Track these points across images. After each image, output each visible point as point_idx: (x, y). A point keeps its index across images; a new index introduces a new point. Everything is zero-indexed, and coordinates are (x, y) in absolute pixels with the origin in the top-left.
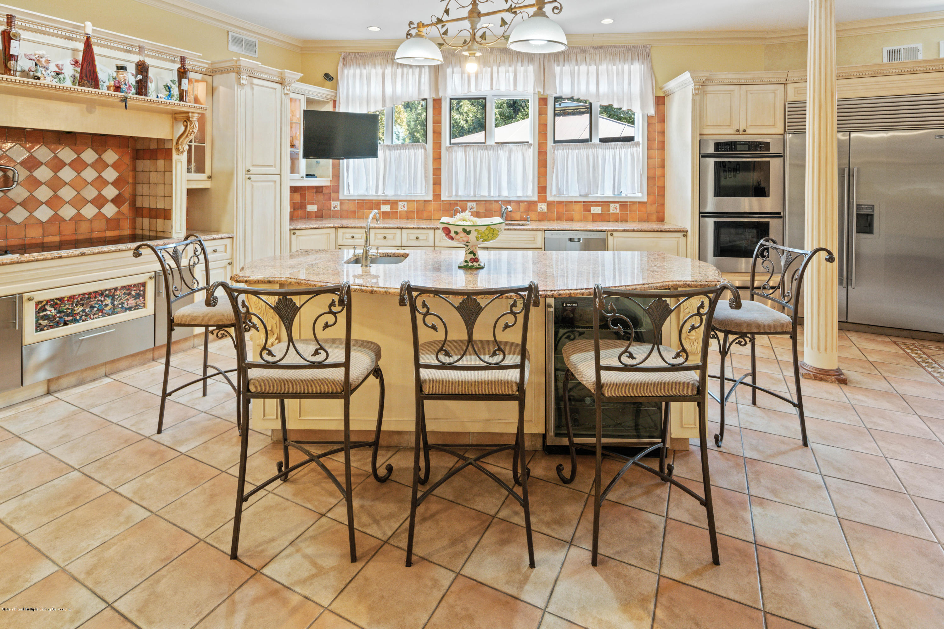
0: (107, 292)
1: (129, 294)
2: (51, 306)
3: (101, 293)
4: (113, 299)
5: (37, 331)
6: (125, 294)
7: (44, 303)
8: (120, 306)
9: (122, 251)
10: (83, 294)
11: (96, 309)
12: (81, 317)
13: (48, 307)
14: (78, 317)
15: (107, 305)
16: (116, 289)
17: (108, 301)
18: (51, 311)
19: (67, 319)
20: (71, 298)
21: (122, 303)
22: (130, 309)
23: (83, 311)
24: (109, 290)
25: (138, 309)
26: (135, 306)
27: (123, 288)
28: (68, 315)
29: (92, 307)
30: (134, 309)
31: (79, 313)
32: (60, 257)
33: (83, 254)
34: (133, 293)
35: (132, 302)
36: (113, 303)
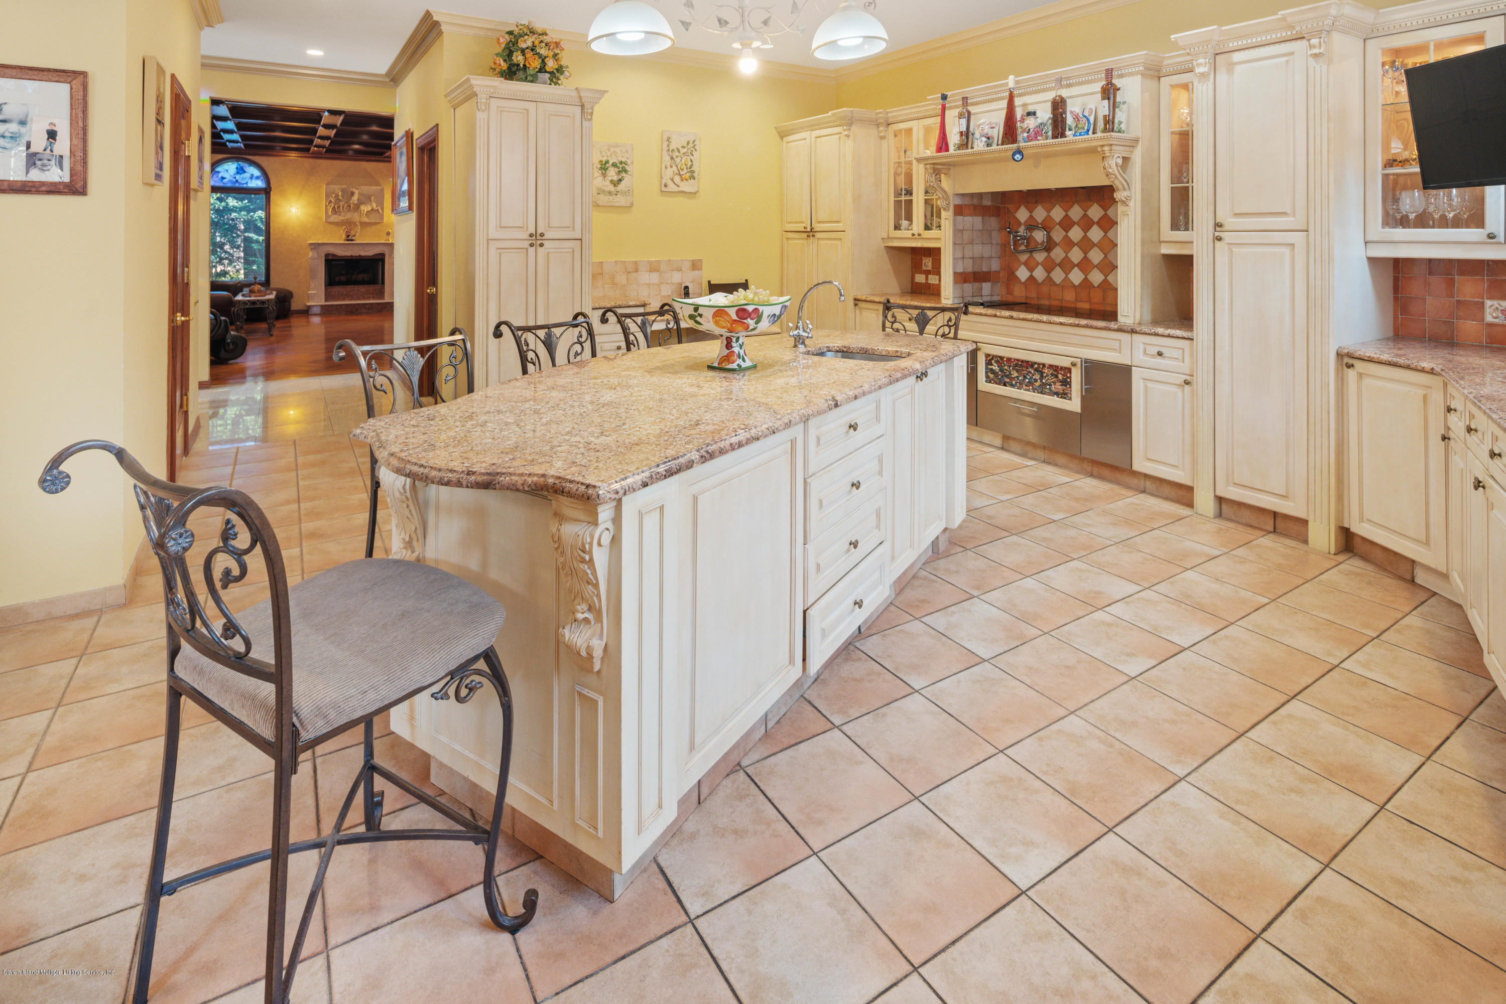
0: (1036, 366)
1: (1056, 377)
2: (996, 362)
3: (1031, 364)
4: (1042, 377)
5: (986, 381)
6: (1052, 374)
7: (991, 357)
8: (1048, 387)
9: (1043, 322)
10: (1018, 360)
11: (1027, 380)
12: (1016, 383)
13: (993, 362)
14: (1014, 383)
15: (1036, 381)
16: (1044, 365)
17: (1037, 376)
18: (995, 367)
19: (1007, 380)
20: (1009, 359)
21: (1050, 385)
22: (1057, 394)
23: (1017, 377)
24: (1039, 364)
25: (1065, 398)
26: (1062, 394)
27: (1051, 366)
28: (1007, 376)
29: (1025, 377)
30: (1061, 397)
31: (1014, 378)
34: (1060, 377)
35: (1058, 387)
36: (1041, 381)
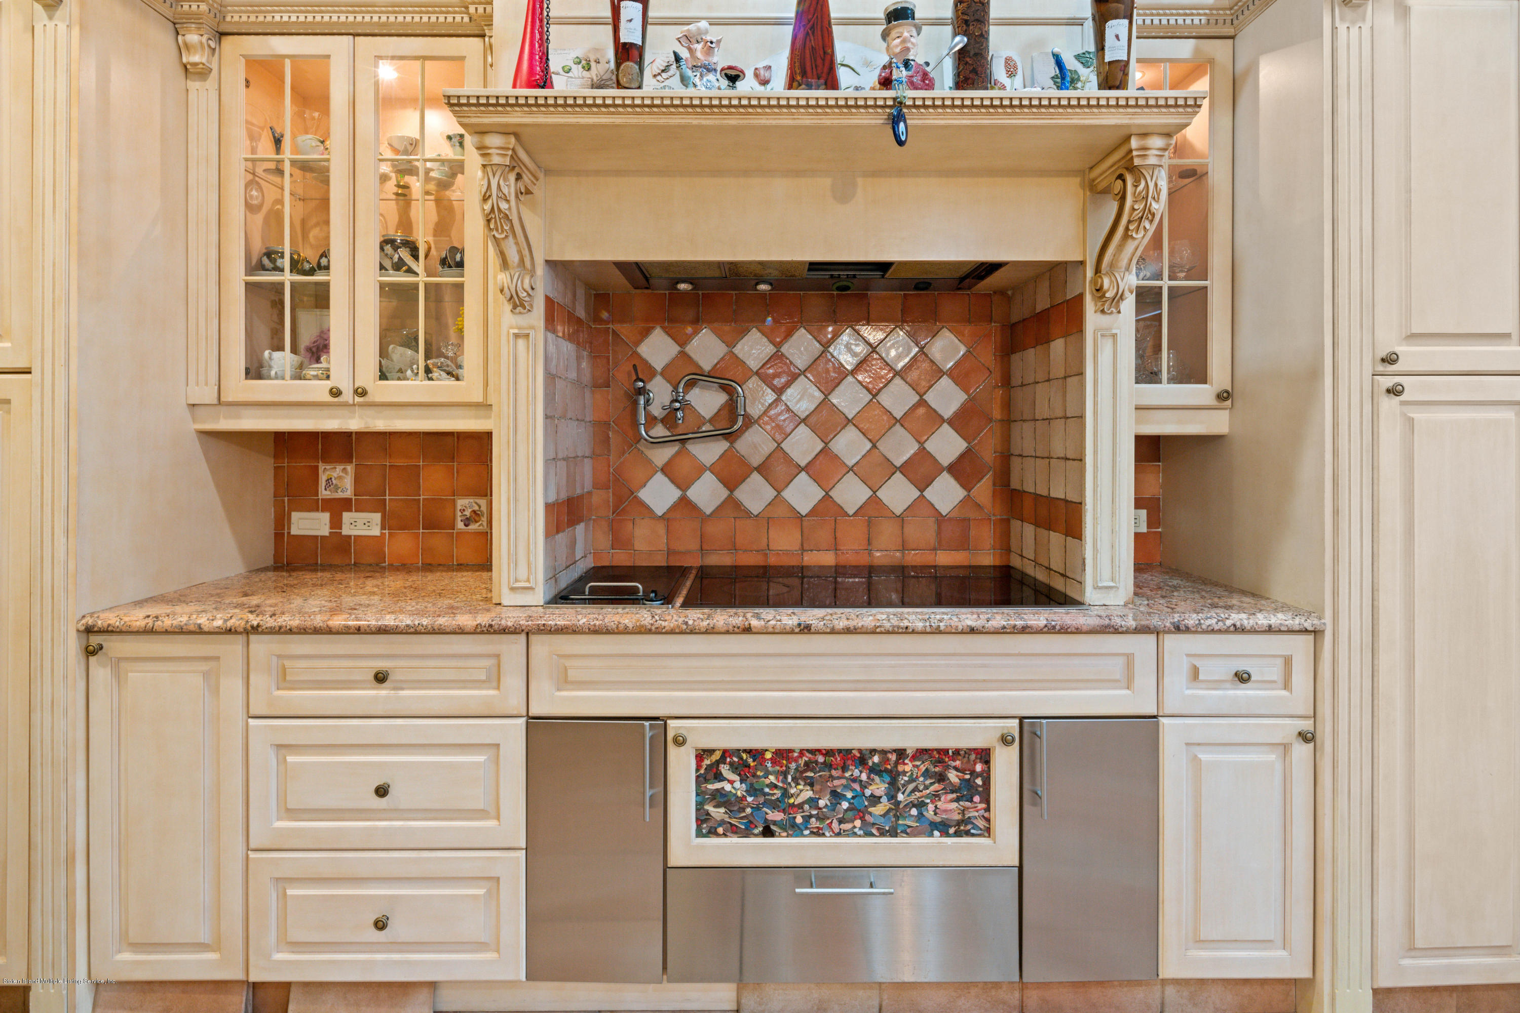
0: (876, 759)
1: (941, 778)
2: (734, 768)
3: (862, 758)
4: (894, 788)
5: (699, 834)
6: (927, 774)
7: (717, 756)
8: (914, 812)
9: (914, 632)
10: (813, 752)
11: (845, 805)
12: (807, 819)
13: (725, 770)
14: (799, 820)
15: (875, 800)
16: (901, 753)
17: (879, 787)
18: (732, 785)
19: (775, 816)
20: (782, 754)
21: (920, 805)
22: (943, 828)
23: (812, 802)
24: (883, 752)
25: (968, 833)
26: (959, 823)
27: (921, 753)
28: (774, 805)
29: (836, 796)
30: (957, 834)
31: (800, 806)
32: (748, 630)
33: (806, 629)
34: (953, 776)
35: (949, 807)
36: (892, 797)
